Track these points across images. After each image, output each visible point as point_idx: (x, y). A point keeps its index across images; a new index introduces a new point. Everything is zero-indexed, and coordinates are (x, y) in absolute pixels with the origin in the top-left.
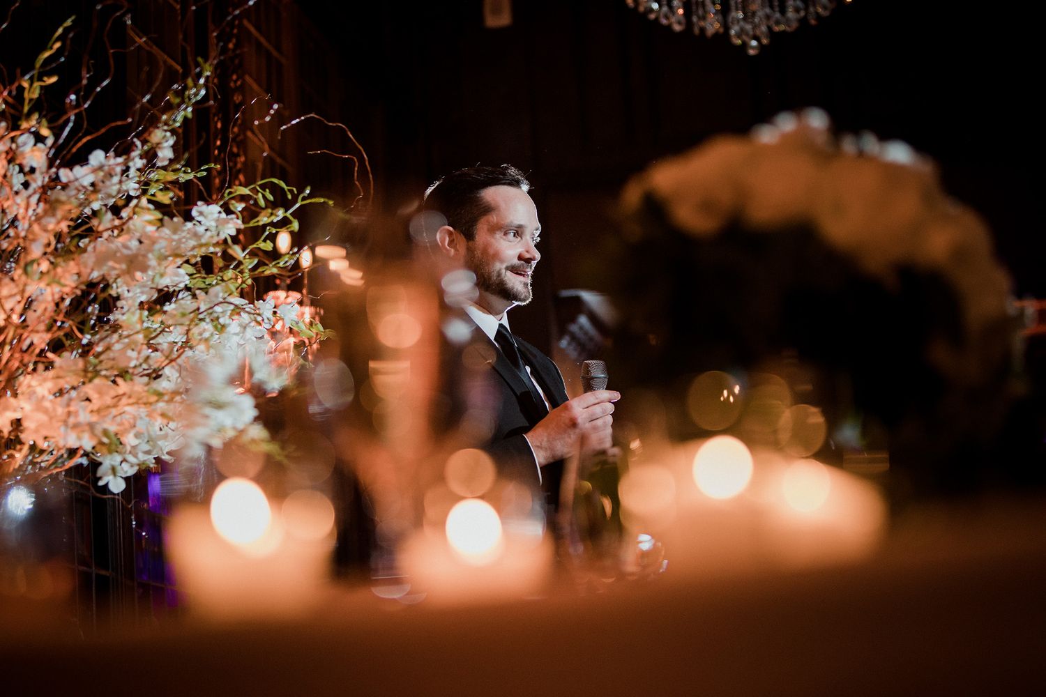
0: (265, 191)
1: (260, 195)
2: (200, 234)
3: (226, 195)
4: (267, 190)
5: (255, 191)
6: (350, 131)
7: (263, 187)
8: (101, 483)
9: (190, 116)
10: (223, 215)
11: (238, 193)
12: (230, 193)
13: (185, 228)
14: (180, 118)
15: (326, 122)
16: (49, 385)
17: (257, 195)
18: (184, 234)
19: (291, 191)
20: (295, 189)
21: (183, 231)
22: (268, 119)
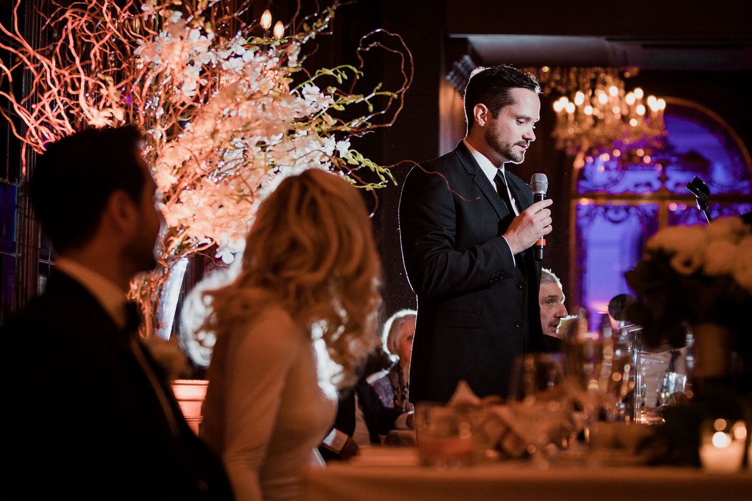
0: (342, 72)
1: (339, 75)
2: (307, 106)
3: (316, 73)
4: (344, 72)
5: (335, 72)
6: (402, 39)
7: (341, 70)
8: (217, 256)
9: (314, 37)
10: (322, 95)
11: (324, 73)
12: (319, 73)
13: (296, 101)
14: (307, 38)
15: (389, 33)
16: (205, 199)
17: (337, 75)
18: (296, 105)
19: (360, 74)
20: (362, 73)
21: (295, 103)
22: (368, 49)
